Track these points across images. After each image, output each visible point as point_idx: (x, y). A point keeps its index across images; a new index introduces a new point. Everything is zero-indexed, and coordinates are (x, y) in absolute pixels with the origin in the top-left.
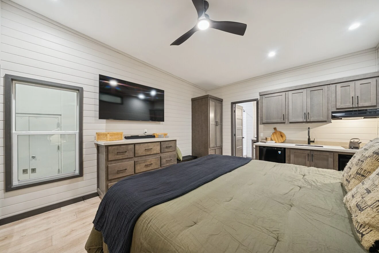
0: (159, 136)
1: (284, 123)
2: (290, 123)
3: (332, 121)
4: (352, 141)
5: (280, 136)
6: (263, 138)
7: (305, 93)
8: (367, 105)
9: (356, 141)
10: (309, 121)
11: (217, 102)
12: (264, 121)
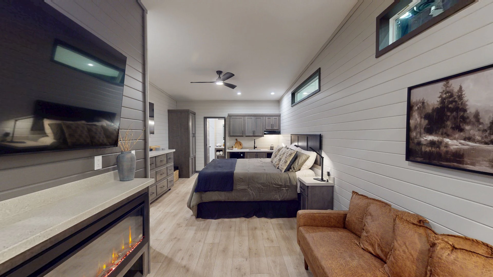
0: (157, 149)
1: (243, 136)
2: (246, 136)
3: (264, 135)
4: (271, 146)
5: (240, 144)
6: (229, 146)
7: (253, 119)
8: (276, 129)
9: (272, 146)
10: (255, 135)
11: (193, 115)
12: (231, 134)
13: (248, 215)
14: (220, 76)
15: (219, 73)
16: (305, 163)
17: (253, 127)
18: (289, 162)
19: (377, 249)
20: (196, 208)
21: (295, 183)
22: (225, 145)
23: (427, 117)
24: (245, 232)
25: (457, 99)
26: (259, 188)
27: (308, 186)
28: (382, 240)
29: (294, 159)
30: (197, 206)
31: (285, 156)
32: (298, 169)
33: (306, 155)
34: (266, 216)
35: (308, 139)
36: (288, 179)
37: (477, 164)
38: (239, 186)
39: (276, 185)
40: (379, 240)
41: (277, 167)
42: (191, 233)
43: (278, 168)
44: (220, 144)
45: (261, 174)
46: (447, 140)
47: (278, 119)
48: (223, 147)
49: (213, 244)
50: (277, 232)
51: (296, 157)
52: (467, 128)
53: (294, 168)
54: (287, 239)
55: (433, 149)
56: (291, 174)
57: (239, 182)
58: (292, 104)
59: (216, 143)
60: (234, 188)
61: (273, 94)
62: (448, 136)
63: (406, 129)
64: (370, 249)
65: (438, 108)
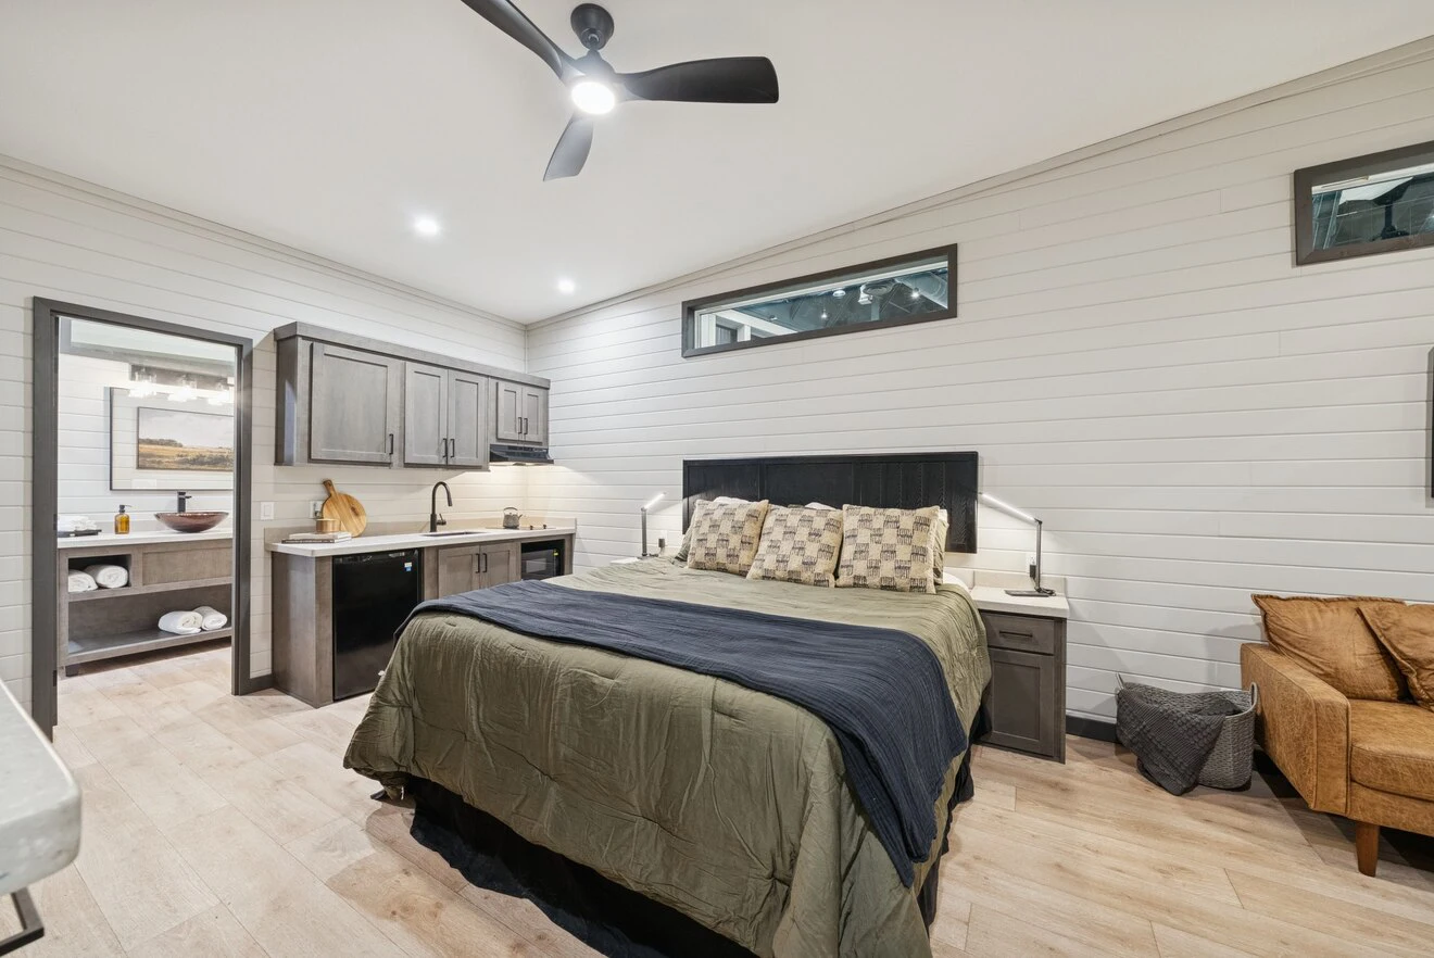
1: (389, 464)
2: (405, 465)
3: (491, 464)
4: (509, 511)
5: (350, 510)
7: (444, 379)
8: (534, 438)
9: (514, 512)
10: (449, 462)
12: (321, 452)
27: (1063, 619)
47: (541, 399)
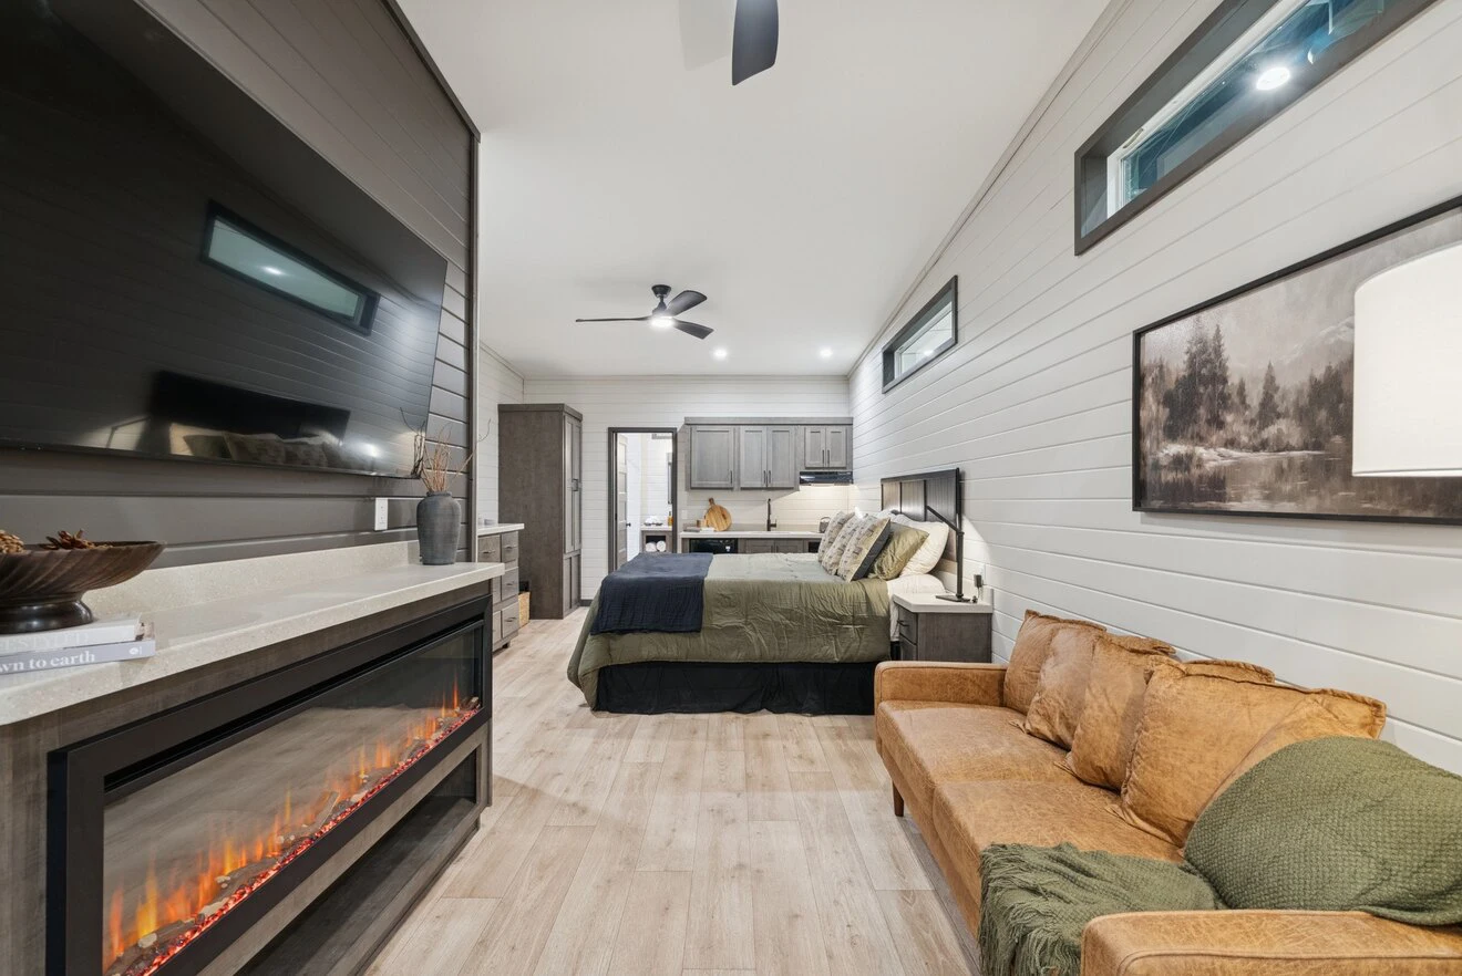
1: (732, 489)
2: (743, 489)
3: (801, 486)
4: (822, 521)
5: (721, 516)
6: (688, 522)
7: (764, 433)
8: (837, 464)
9: (827, 521)
10: (770, 487)
11: (575, 422)
12: (695, 483)
13: (743, 706)
14: (665, 300)
15: (661, 290)
16: (916, 556)
17: (765, 458)
18: (865, 552)
19: (1057, 726)
20: (592, 681)
21: (881, 611)
22: (674, 521)
23: (1168, 400)
24: (736, 743)
25: (1213, 356)
26: (777, 624)
27: (917, 614)
28: (1069, 701)
29: (882, 543)
30: (596, 673)
31: (856, 535)
32: (891, 574)
33: (917, 531)
34: (797, 708)
35: (928, 487)
36: (863, 600)
37: (1245, 497)
38: (717, 619)
39: (826, 616)
40: (1062, 703)
41: (834, 570)
42: (582, 742)
43: (836, 574)
44: (659, 516)
45: (782, 585)
46: (1200, 450)
47: (844, 433)
48: (670, 528)
49: (646, 766)
50: (827, 743)
51: (888, 538)
52: (1229, 418)
53: (880, 569)
54: (852, 758)
55: (1180, 476)
56: (872, 586)
57: (718, 607)
58: (886, 382)
59: (643, 515)
60: (705, 624)
61: (829, 355)
62: (1200, 439)
63: (1131, 435)
64: (1045, 729)
65: (1184, 376)
